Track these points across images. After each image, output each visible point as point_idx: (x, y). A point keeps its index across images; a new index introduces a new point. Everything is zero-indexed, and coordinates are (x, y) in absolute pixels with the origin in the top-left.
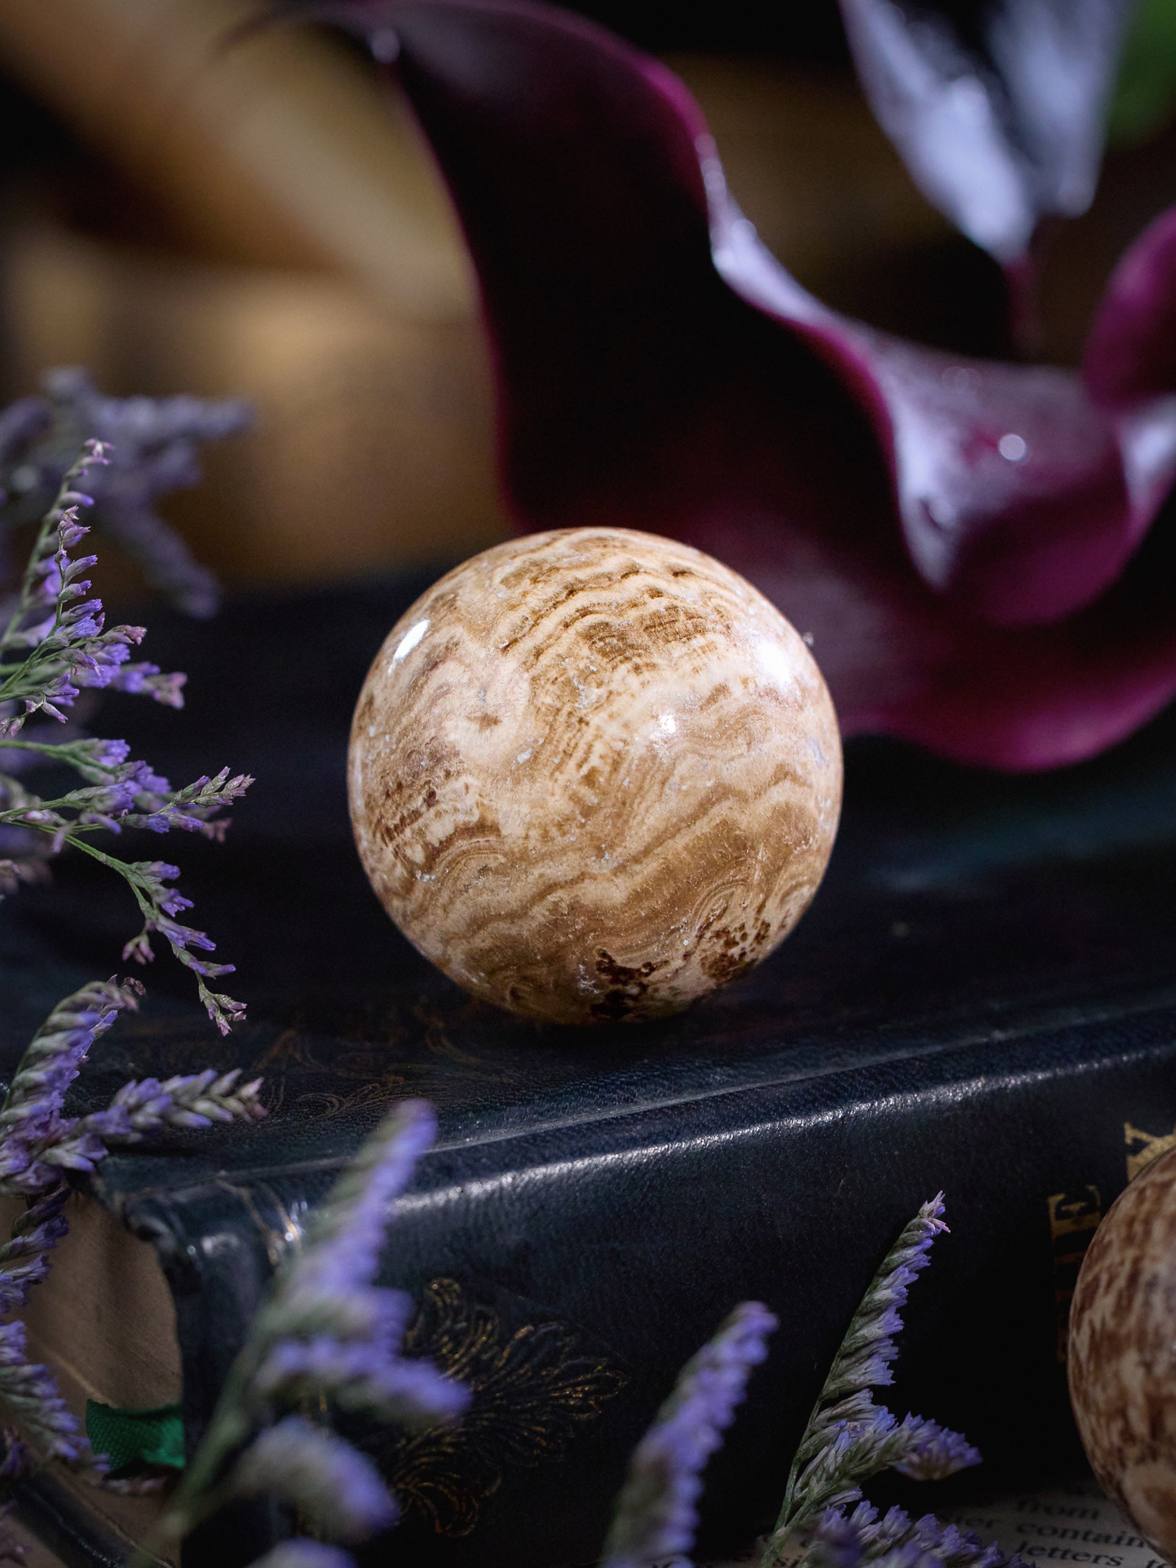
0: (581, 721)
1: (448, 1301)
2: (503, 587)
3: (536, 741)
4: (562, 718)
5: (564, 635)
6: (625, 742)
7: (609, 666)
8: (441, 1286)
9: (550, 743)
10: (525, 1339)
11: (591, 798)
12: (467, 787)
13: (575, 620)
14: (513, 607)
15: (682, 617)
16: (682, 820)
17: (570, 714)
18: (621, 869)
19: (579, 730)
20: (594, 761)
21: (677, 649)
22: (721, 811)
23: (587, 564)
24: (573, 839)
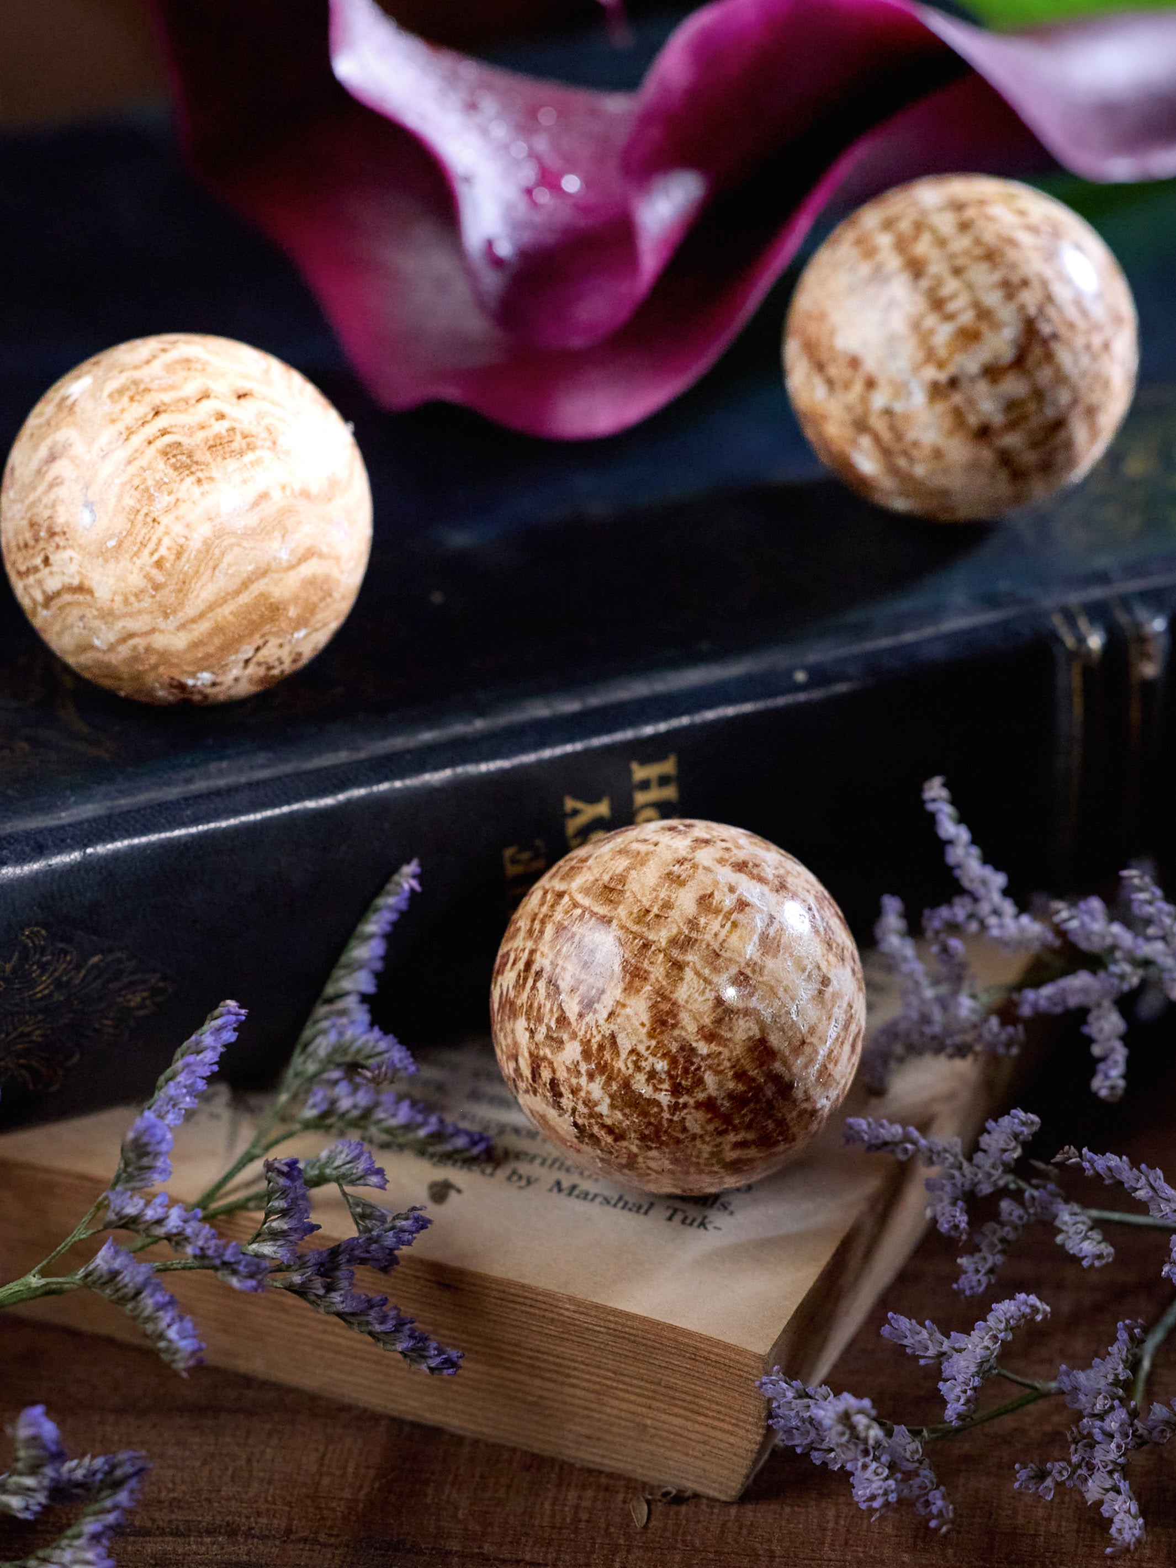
0: (154, 520)
1: (37, 942)
2: (108, 401)
3: (121, 533)
4: (140, 517)
5: (147, 451)
6: (186, 538)
7: (178, 479)
8: (32, 932)
9: (131, 535)
10: (95, 966)
11: (160, 577)
12: (71, 559)
13: (156, 438)
14: (113, 421)
15: (238, 437)
16: (228, 594)
17: (147, 514)
18: (182, 627)
19: (153, 527)
20: (163, 551)
21: (232, 464)
22: (257, 588)
23: (172, 387)
24: (146, 605)
